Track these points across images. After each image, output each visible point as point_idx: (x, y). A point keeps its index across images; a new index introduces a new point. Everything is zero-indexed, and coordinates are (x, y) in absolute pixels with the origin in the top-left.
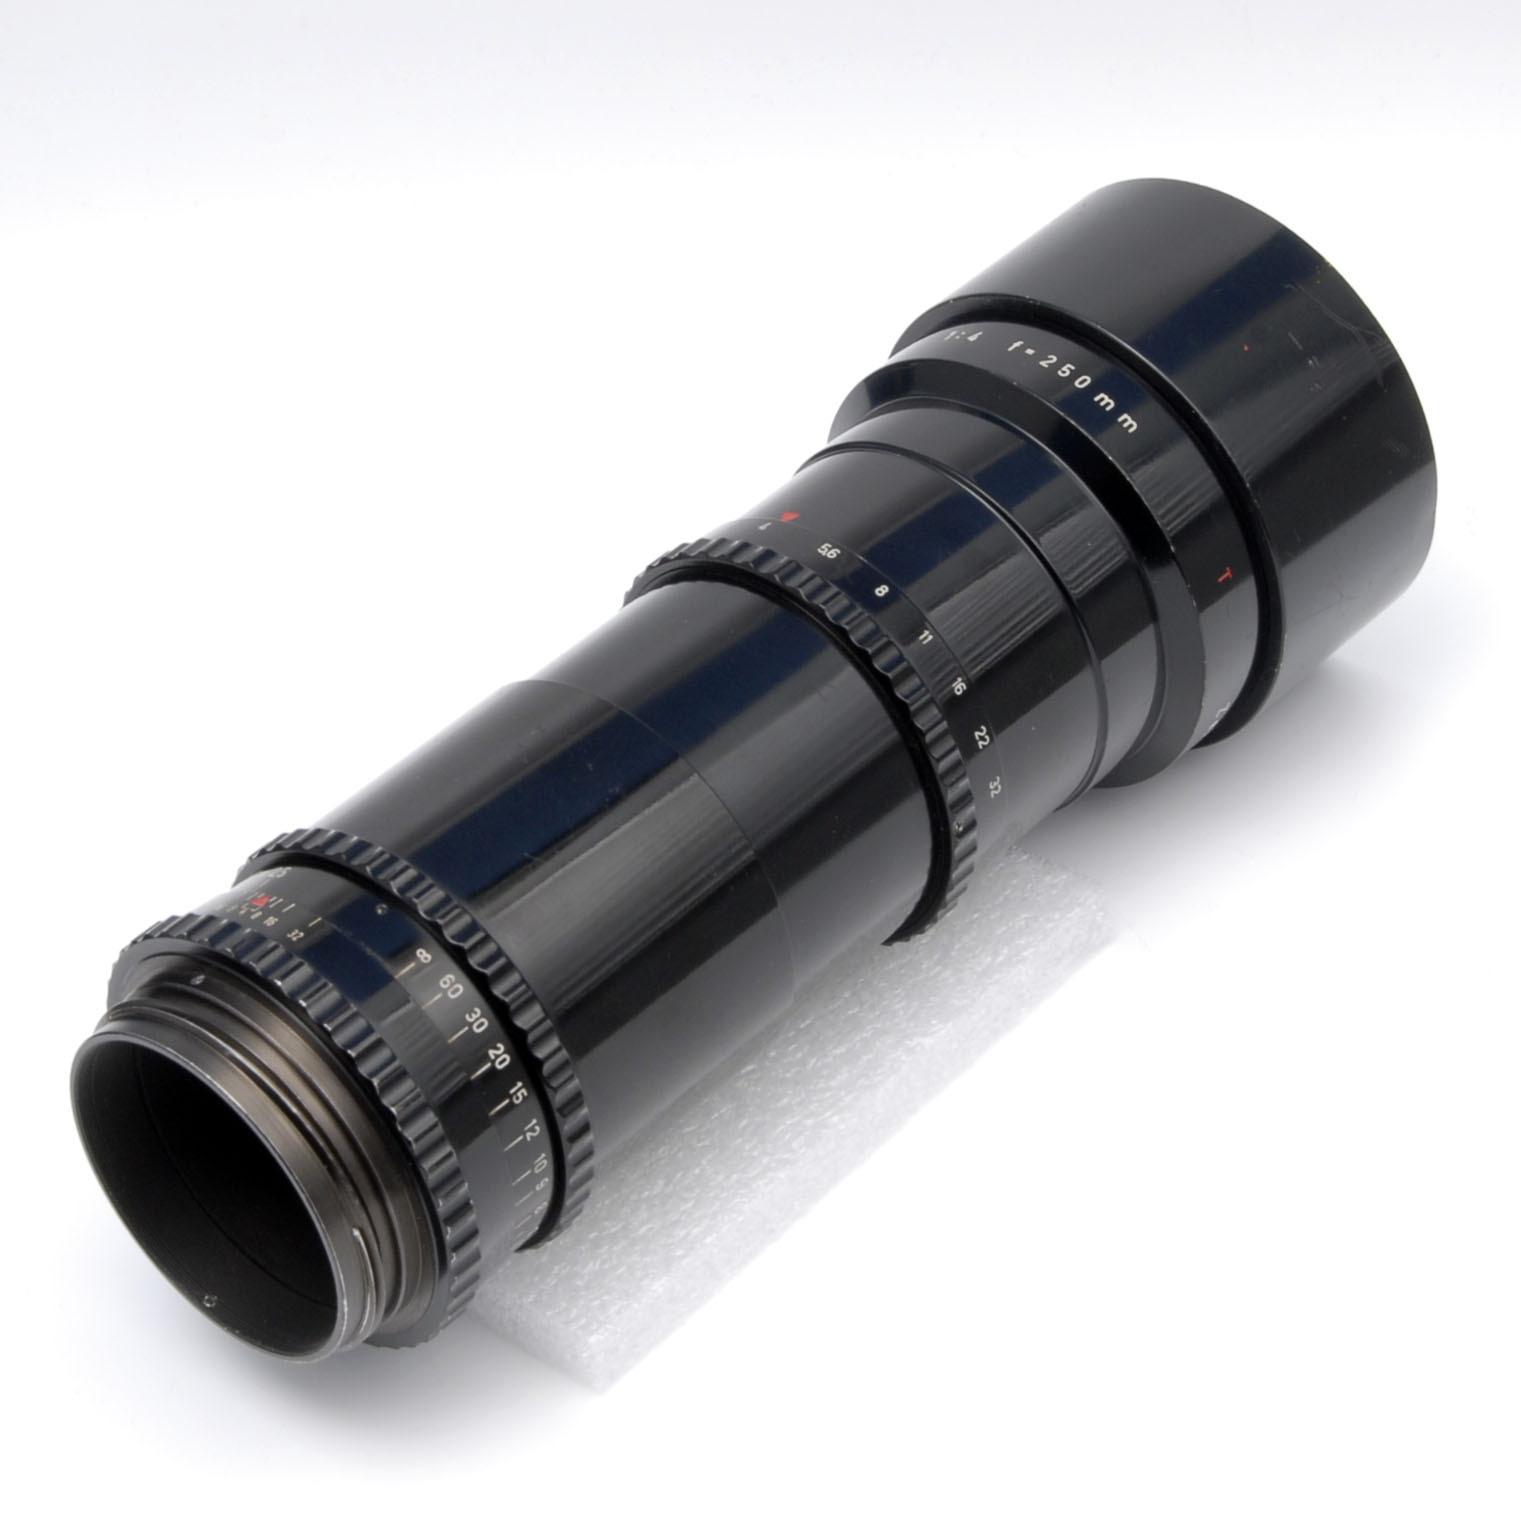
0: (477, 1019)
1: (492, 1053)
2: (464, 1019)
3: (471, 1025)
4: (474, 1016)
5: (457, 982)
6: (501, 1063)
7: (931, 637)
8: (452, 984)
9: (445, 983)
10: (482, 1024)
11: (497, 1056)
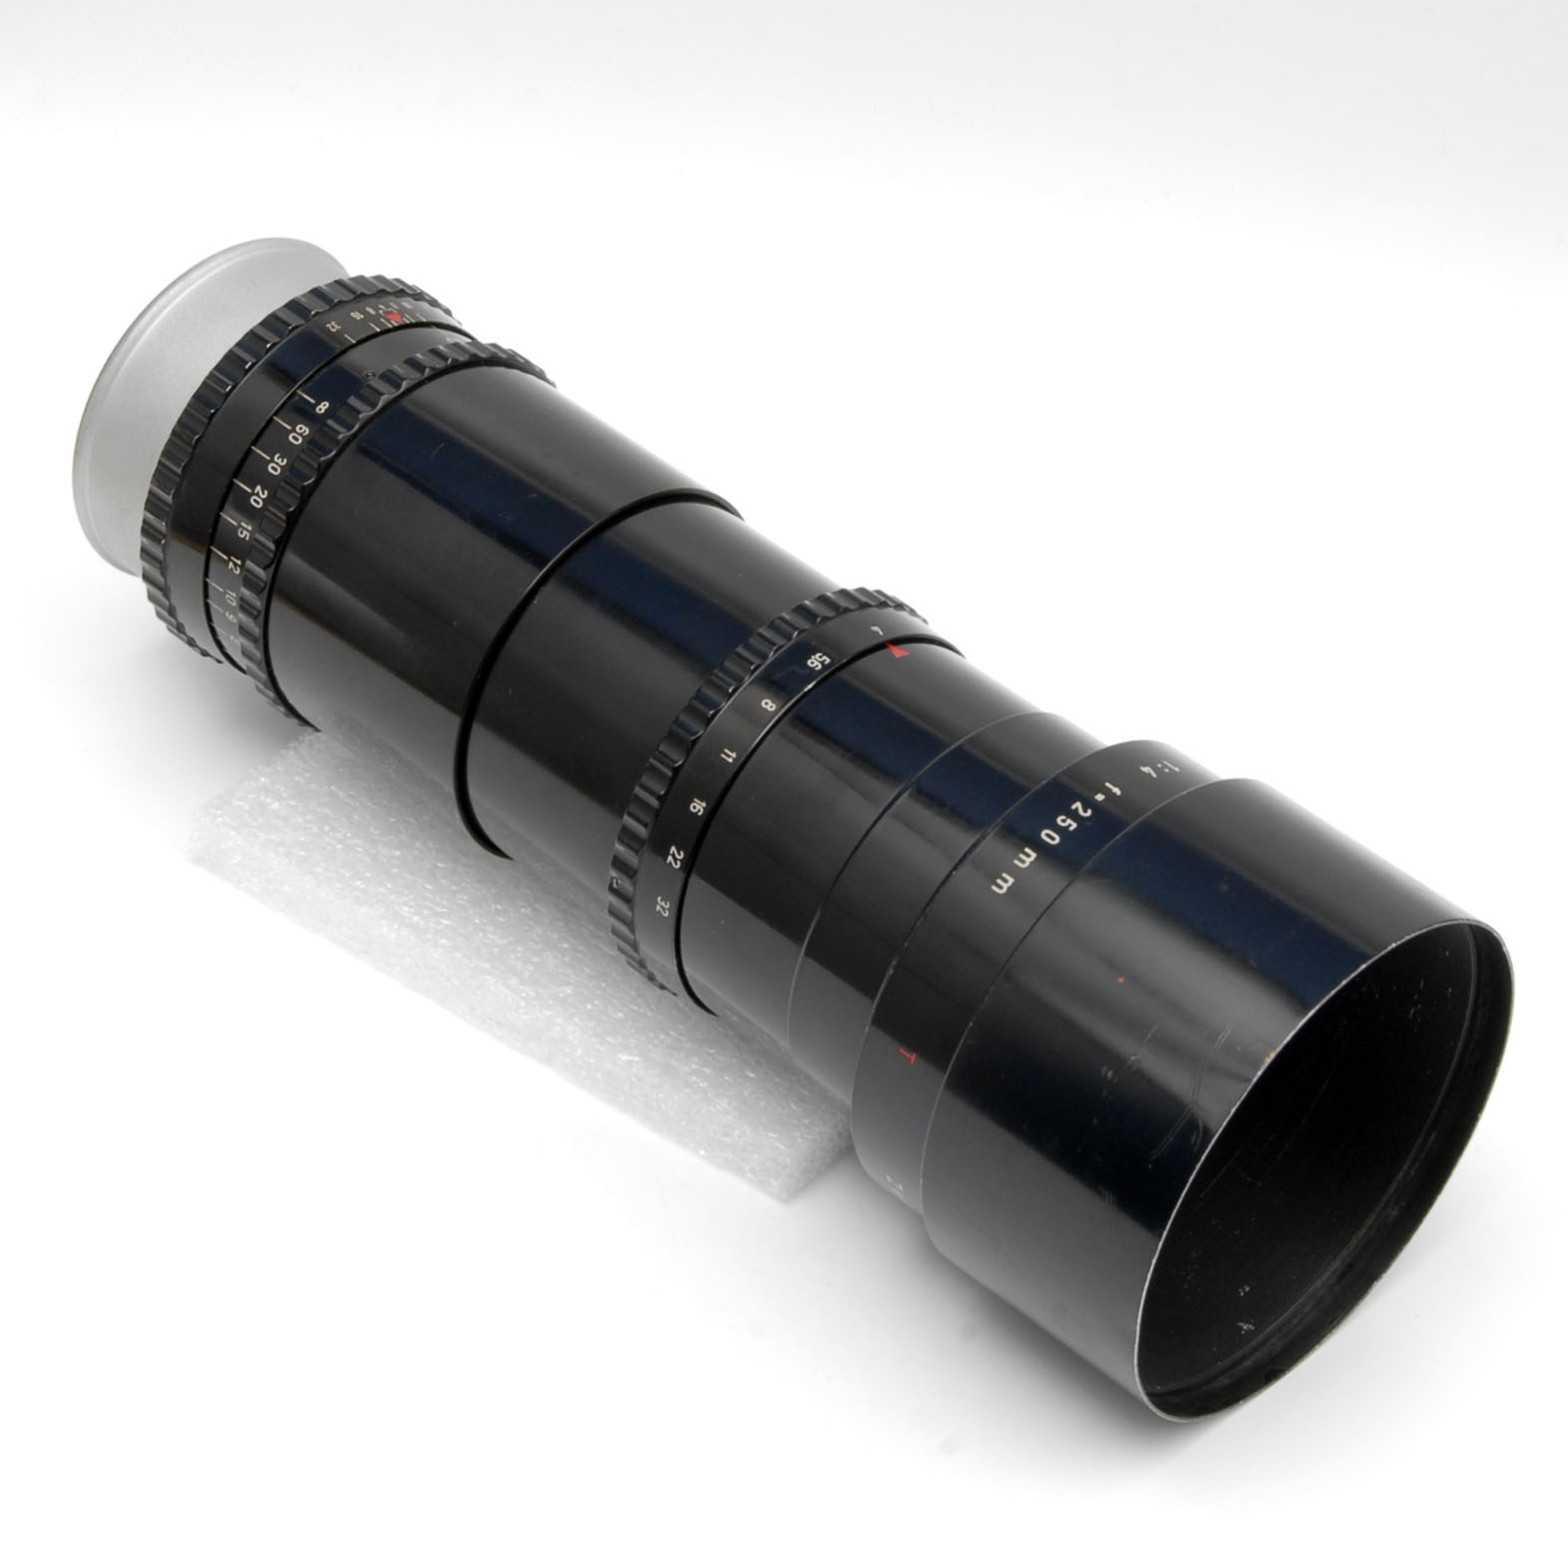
0: (277, 464)
1: (258, 488)
2: (275, 453)
3: (272, 461)
4: (279, 461)
5: (303, 437)
6: (255, 500)
7: (730, 760)
8: (301, 434)
9: (301, 428)
10: (276, 470)
11: (258, 495)
